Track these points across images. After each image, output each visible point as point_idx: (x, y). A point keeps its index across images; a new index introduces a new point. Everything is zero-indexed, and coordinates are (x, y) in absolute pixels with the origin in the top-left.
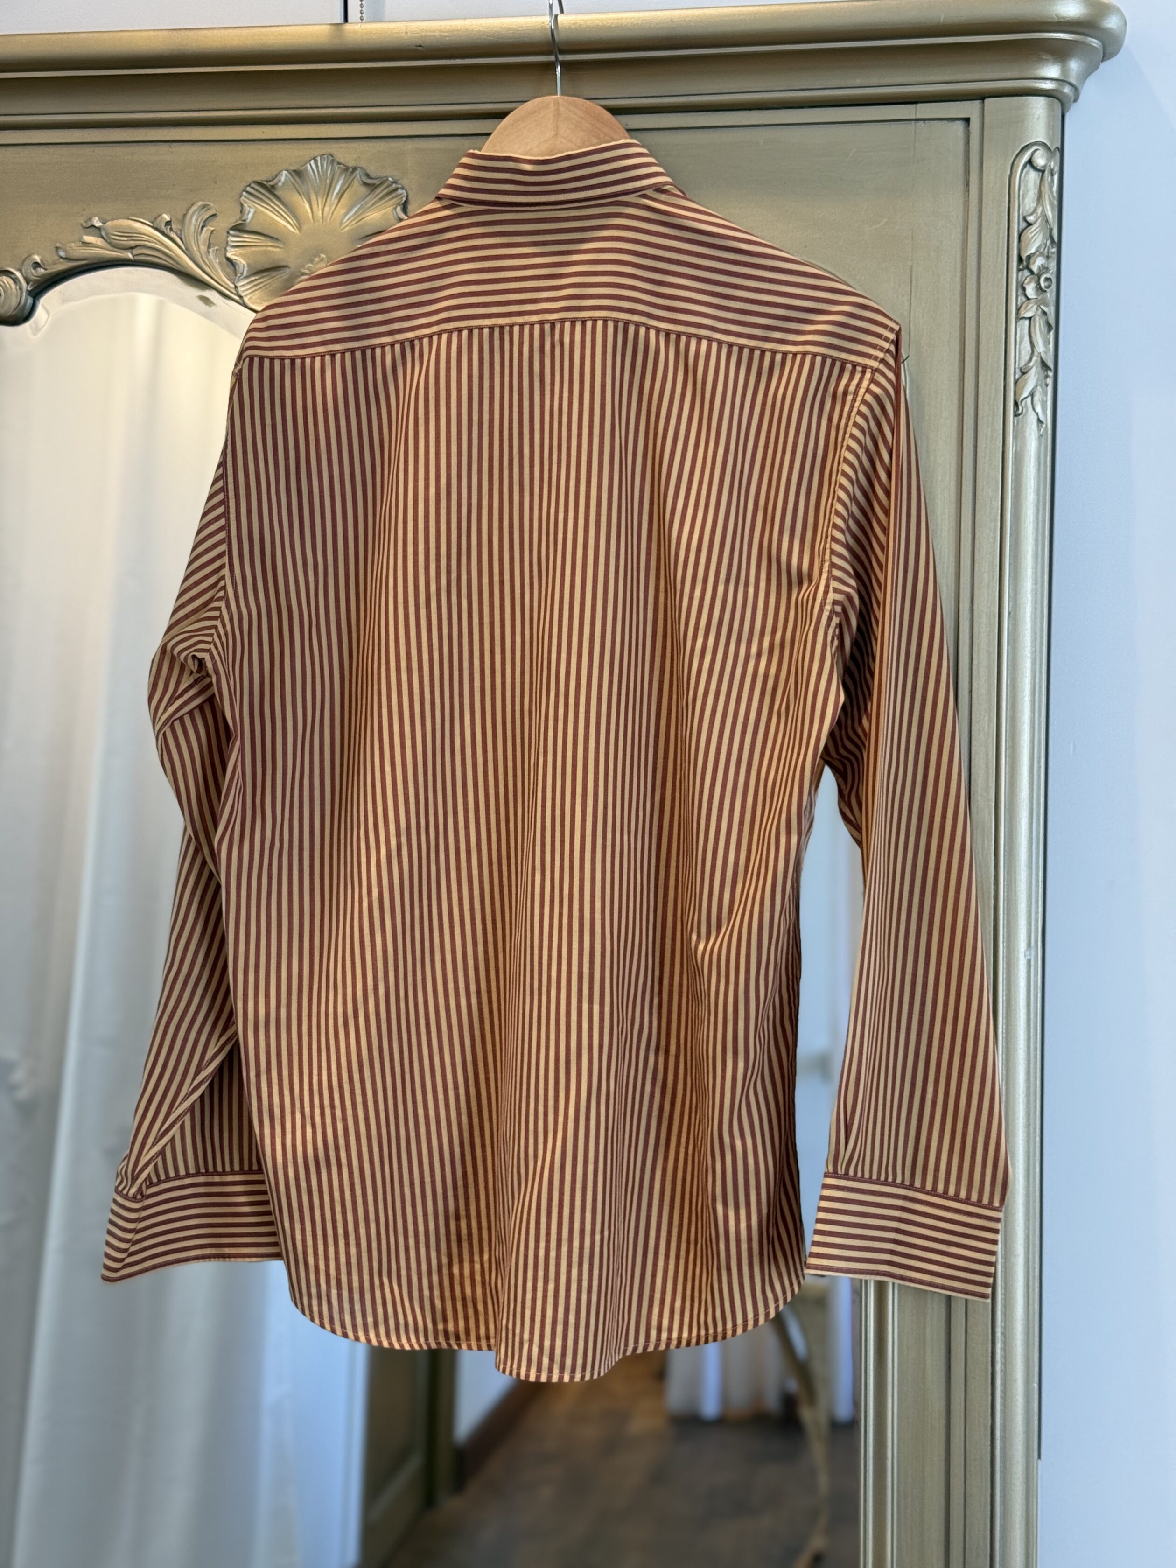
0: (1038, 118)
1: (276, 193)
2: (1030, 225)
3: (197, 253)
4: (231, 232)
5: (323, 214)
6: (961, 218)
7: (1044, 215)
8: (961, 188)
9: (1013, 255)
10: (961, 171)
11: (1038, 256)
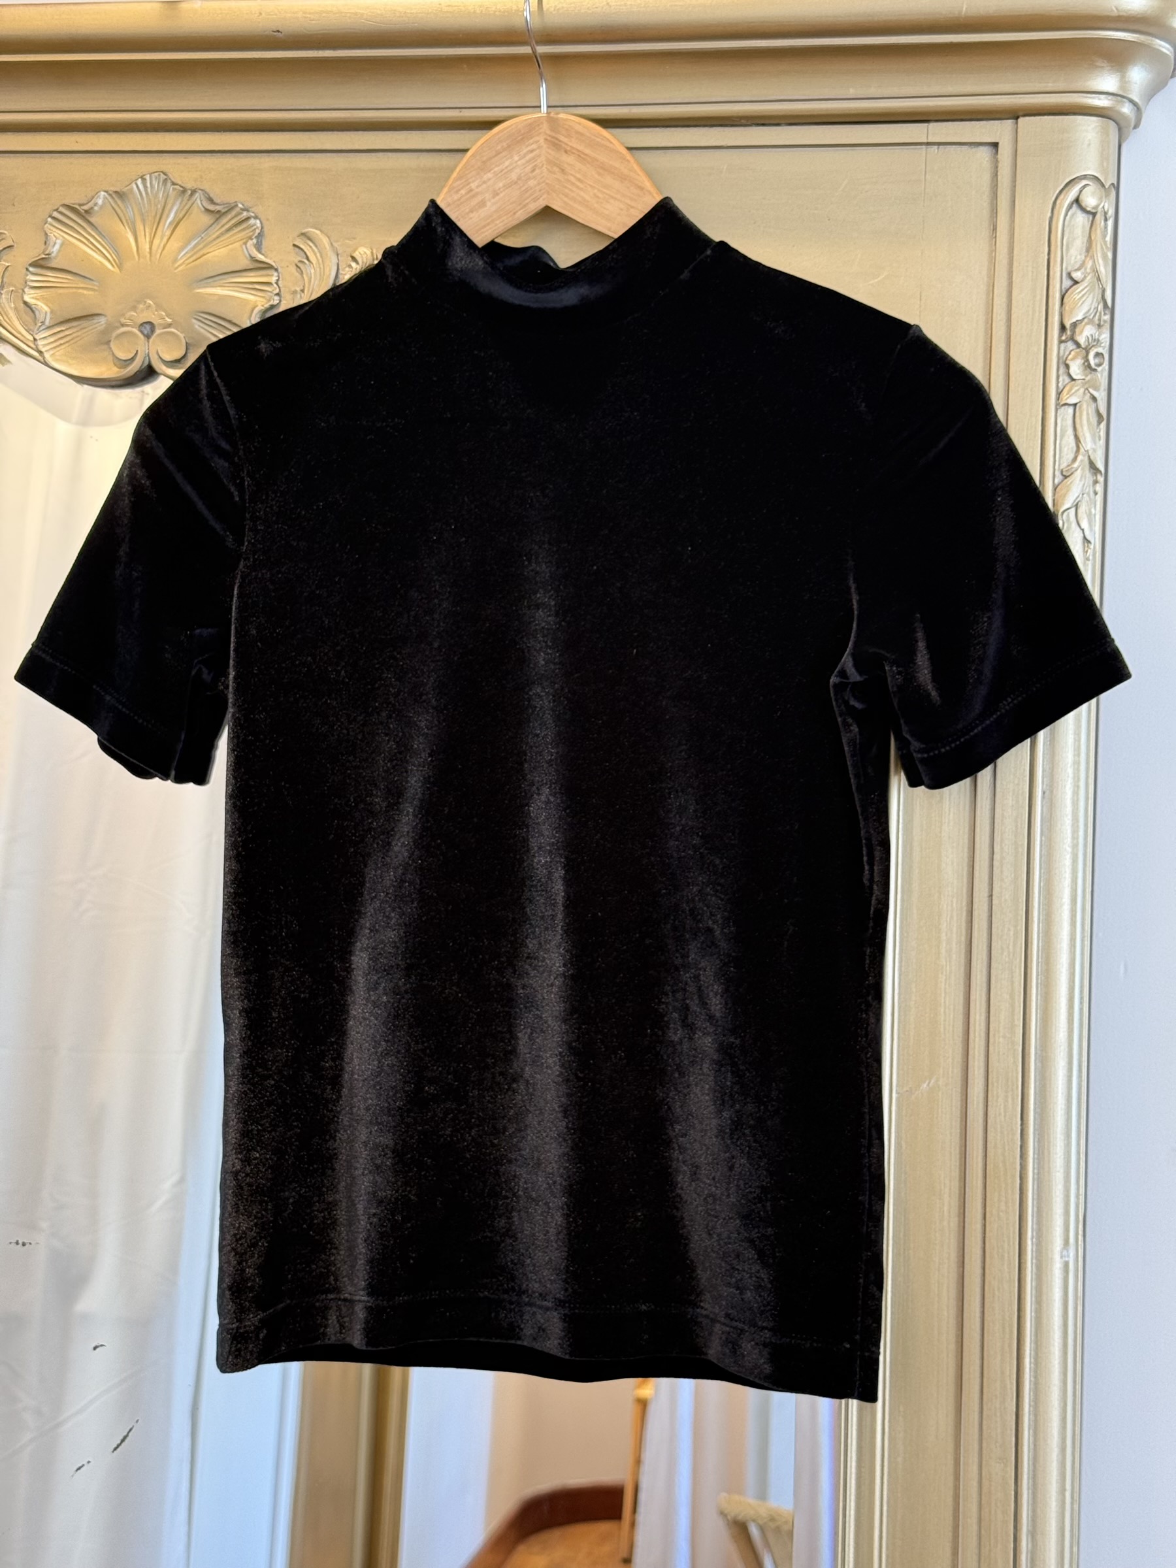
0: (1089, 145)
1: (92, 220)
2: (1076, 282)
4: (31, 269)
5: (151, 248)
6: (985, 273)
7: (1095, 271)
8: (985, 233)
9: (1053, 323)
10: (986, 213)
11: (1087, 324)
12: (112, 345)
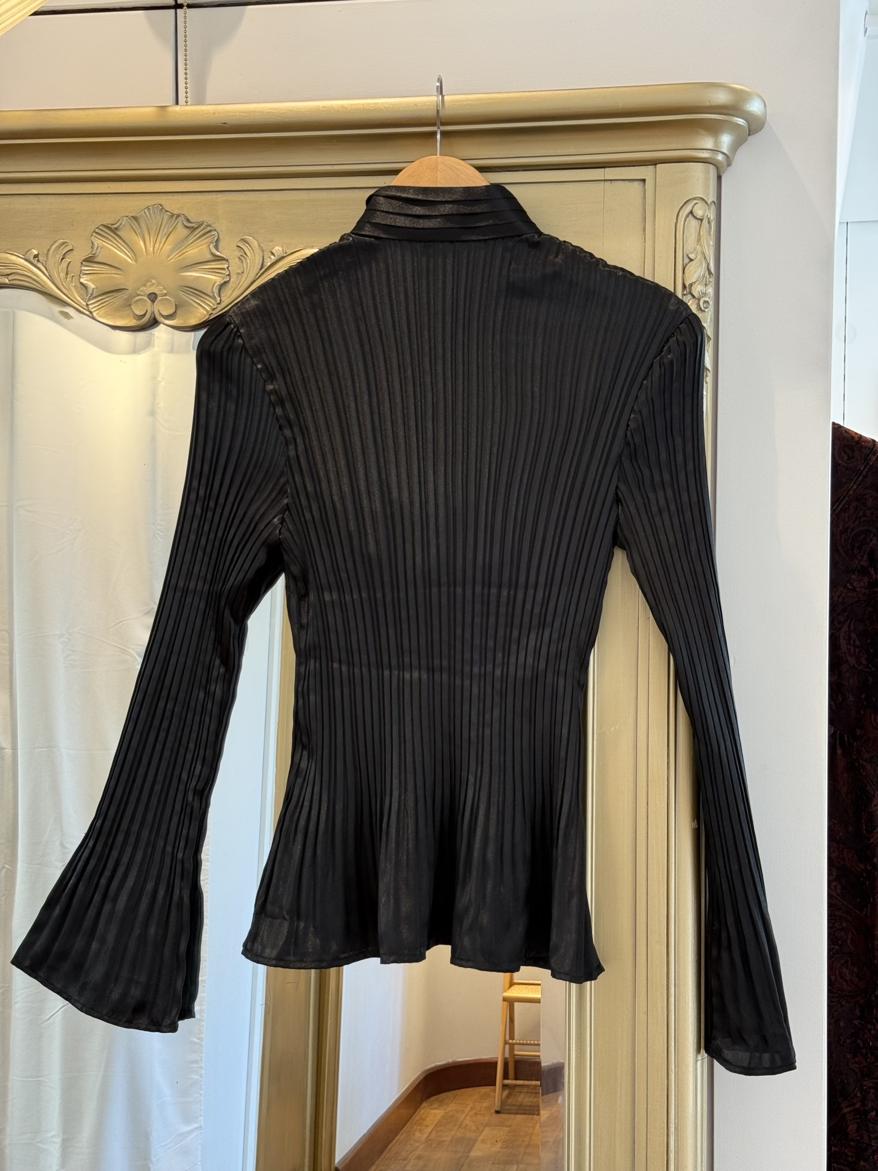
0: (697, 180)
1: (119, 233)
2: (691, 260)
3: (58, 278)
4: (84, 263)
5: (153, 249)
6: (639, 255)
7: (703, 253)
8: (639, 232)
9: (679, 283)
10: (640, 220)
11: (698, 284)
12: (133, 307)
